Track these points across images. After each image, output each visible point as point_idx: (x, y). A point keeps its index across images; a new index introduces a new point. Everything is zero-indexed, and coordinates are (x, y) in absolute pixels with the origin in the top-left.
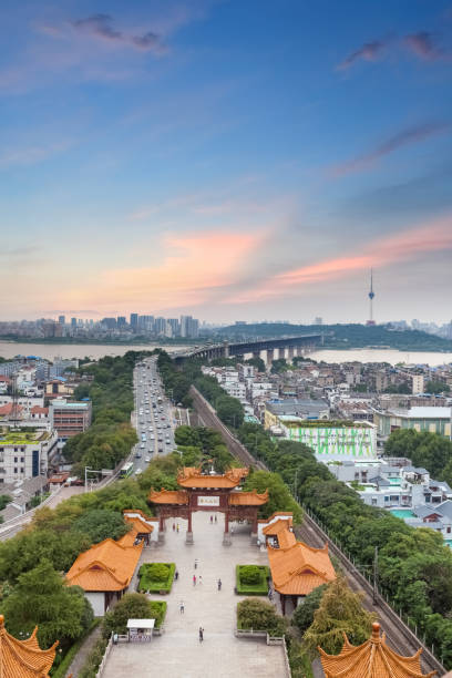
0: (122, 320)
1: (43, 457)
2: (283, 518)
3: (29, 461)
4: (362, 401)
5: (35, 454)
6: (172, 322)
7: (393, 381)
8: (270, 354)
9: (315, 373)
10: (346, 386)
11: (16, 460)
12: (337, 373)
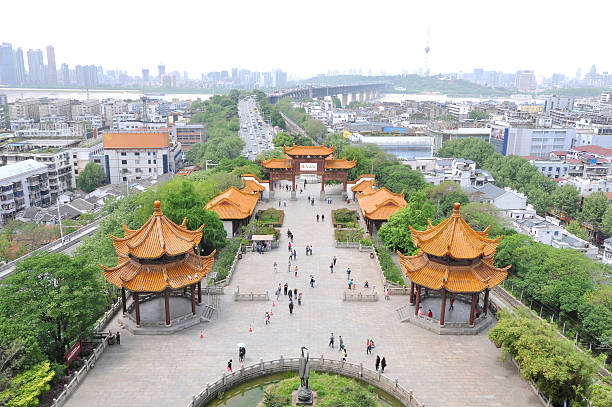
0: (225, 73)
1: (171, 160)
2: (366, 179)
3: (160, 163)
4: (419, 126)
5: (165, 157)
6: (267, 75)
7: (443, 113)
8: (345, 97)
9: (382, 108)
10: (407, 115)
11: (150, 162)
12: (399, 109)
